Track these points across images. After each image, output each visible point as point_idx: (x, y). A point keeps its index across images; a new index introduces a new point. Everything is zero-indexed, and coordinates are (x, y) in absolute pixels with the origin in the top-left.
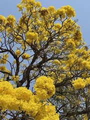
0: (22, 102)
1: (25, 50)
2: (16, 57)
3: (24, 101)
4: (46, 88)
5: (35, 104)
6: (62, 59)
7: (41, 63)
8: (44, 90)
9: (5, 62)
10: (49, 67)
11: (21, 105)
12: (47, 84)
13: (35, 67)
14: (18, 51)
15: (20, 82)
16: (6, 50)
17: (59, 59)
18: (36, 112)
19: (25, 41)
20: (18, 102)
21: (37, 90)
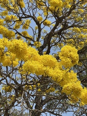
0: (48, 68)
1: (47, 17)
2: (38, 23)
3: (50, 68)
4: (70, 57)
5: (60, 71)
6: (83, 26)
7: (61, 30)
8: (68, 59)
9: (27, 28)
10: (69, 34)
11: (47, 71)
12: (72, 53)
13: (55, 34)
14: (40, 17)
15: (41, 47)
16: (29, 16)
17: (80, 27)
18: (61, 78)
19: (48, 8)
20: (45, 69)
21: (62, 58)
